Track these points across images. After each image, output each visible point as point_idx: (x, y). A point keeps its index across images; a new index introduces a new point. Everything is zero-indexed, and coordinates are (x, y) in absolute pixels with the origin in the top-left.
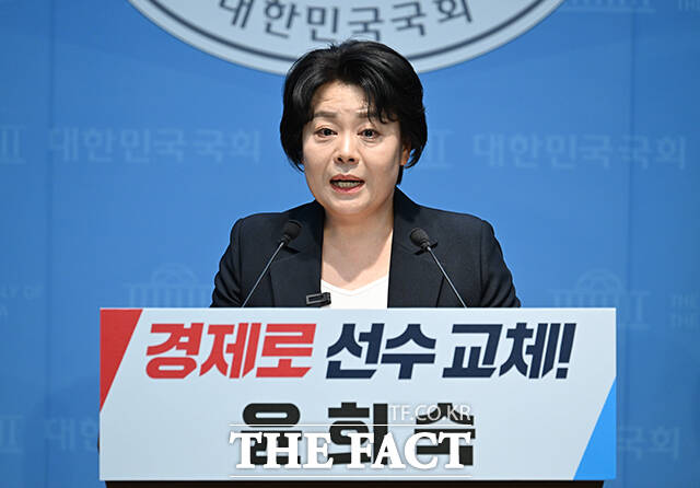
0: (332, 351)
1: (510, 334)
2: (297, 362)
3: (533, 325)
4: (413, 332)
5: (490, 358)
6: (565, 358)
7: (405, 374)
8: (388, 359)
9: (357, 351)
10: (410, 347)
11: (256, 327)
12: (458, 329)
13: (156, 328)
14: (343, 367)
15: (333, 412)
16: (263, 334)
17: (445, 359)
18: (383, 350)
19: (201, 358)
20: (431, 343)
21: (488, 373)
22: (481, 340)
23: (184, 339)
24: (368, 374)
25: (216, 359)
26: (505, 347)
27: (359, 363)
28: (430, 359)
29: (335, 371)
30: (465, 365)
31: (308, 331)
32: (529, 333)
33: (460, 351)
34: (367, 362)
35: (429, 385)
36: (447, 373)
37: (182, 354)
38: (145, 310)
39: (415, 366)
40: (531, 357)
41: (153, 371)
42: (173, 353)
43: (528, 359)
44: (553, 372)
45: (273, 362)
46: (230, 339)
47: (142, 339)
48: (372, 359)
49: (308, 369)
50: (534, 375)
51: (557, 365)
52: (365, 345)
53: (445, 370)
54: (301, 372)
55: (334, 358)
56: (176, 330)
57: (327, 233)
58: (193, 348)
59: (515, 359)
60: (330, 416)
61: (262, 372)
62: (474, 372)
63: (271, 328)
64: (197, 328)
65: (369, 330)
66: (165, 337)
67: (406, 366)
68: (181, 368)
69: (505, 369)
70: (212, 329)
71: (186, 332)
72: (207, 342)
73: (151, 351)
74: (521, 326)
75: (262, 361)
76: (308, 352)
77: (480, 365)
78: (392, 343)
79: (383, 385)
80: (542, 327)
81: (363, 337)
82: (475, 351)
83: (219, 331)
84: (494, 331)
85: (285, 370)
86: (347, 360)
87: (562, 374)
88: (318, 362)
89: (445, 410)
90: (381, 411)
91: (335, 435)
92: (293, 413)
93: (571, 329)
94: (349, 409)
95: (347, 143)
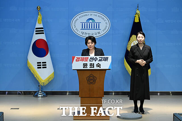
0: (90, 59)
2: (87, 60)
3: (105, 57)
4: (96, 58)
7: (95, 61)
9: (92, 59)
10: (96, 59)
12: (99, 57)
13: (76, 58)
17: (98, 60)
18: (94, 59)
19: (80, 60)
22: (101, 58)
25: (81, 60)
26: (103, 59)
27: (92, 60)
29: (90, 61)
31: (88, 58)
35: (97, 62)
38: (75, 56)
41: (76, 61)
42: (78, 60)
43: (105, 60)
45: (85, 60)
46: (82, 58)
47: (75, 58)
54: (87, 61)
56: (78, 58)
57: (90, 51)
61: (84, 61)
62: (101, 61)
63: (85, 58)
66: (77, 58)
72: (80, 59)
75: (84, 60)
79: (94, 62)
83: (81, 58)
84: (102, 58)
85: (86, 61)
86: (91, 60)
87: (107, 61)
88: (89, 60)
89: (98, 64)
90: (94, 64)
91: (90, 66)
92: (87, 64)
93: (108, 57)
94: (91, 64)
95: (90, 44)
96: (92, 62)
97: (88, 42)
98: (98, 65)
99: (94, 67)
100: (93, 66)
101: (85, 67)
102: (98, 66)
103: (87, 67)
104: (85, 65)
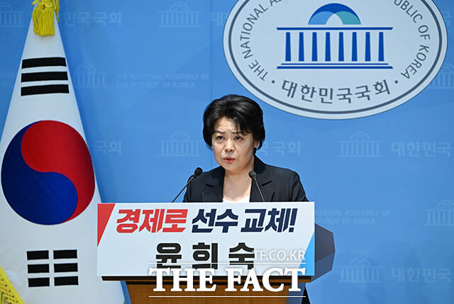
0: (195, 221)
1: (270, 213)
2: (180, 225)
3: (279, 209)
4: (229, 213)
5: (261, 223)
6: (293, 223)
7: (225, 230)
8: (218, 224)
9: (205, 221)
10: (228, 219)
11: (163, 211)
12: (247, 211)
13: (121, 212)
14: (199, 228)
15: (194, 247)
16: (166, 213)
17: (242, 224)
18: (216, 220)
19: (139, 224)
20: (236, 217)
21: (260, 230)
22: (257, 216)
23: (133, 216)
24: (209, 231)
25: (146, 225)
26: (267, 219)
27: (206, 226)
28: (236, 224)
29: (195, 229)
30: (250, 226)
31: (185, 212)
32: (278, 213)
33: (248, 221)
34: (209, 225)
35: (235, 236)
36: (243, 230)
37: (132, 222)
38: (116, 204)
39: (230, 227)
40: (278, 223)
41: (119, 230)
42: (128, 222)
43: (277, 224)
44: (288, 229)
45: (170, 226)
46: (152, 216)
47: (115, 216)
48: (211, 224)
49: (184, 228)
50: (280, 231)
51: (289, 226)
52: (208, 218)
53: (242, 229)
54: (181, 230)
55: (195, 224)
56: (129, 212)
58: (136, 220)
59: (272, 224)
60: (194, 248)
61: (165, 230)
62: (254, 229)
63: (169, 211)
64: (138, 211)
65: (210, 212)
66: (124, 215)
67: (226, 227)
68: (131, 228)
69: (267, 228)
70: (144, 212)
71: (133, 213)
72: (142, 217)
73: (119, 221)
74: (274, 210)
75: (165, 225)
76: (184, 221)
77: (257, 227)
78: (220, 217)
79: (215, 235)
80: (283, 210)
81: (208, 215)
82: (255, 220)
83: (147, 213)
84: (263, 212)
85: (175, 229)
86: (201, 225)
87: (291, 230)
88: (189, 225)
89: (242, 246)
90: (215, 246)
91: (195, 256)
92: (178, 247)
93: (295, 211)
94: (201, 245)
95: (229, 144)
96: (207, 239)
97: (220, 129)
98: (242, 255)
99: (215, 267)
100: (209, 261)
101: (169, 262)
102: (242, 257)
103: (179, 262)
104: (168, 253)
